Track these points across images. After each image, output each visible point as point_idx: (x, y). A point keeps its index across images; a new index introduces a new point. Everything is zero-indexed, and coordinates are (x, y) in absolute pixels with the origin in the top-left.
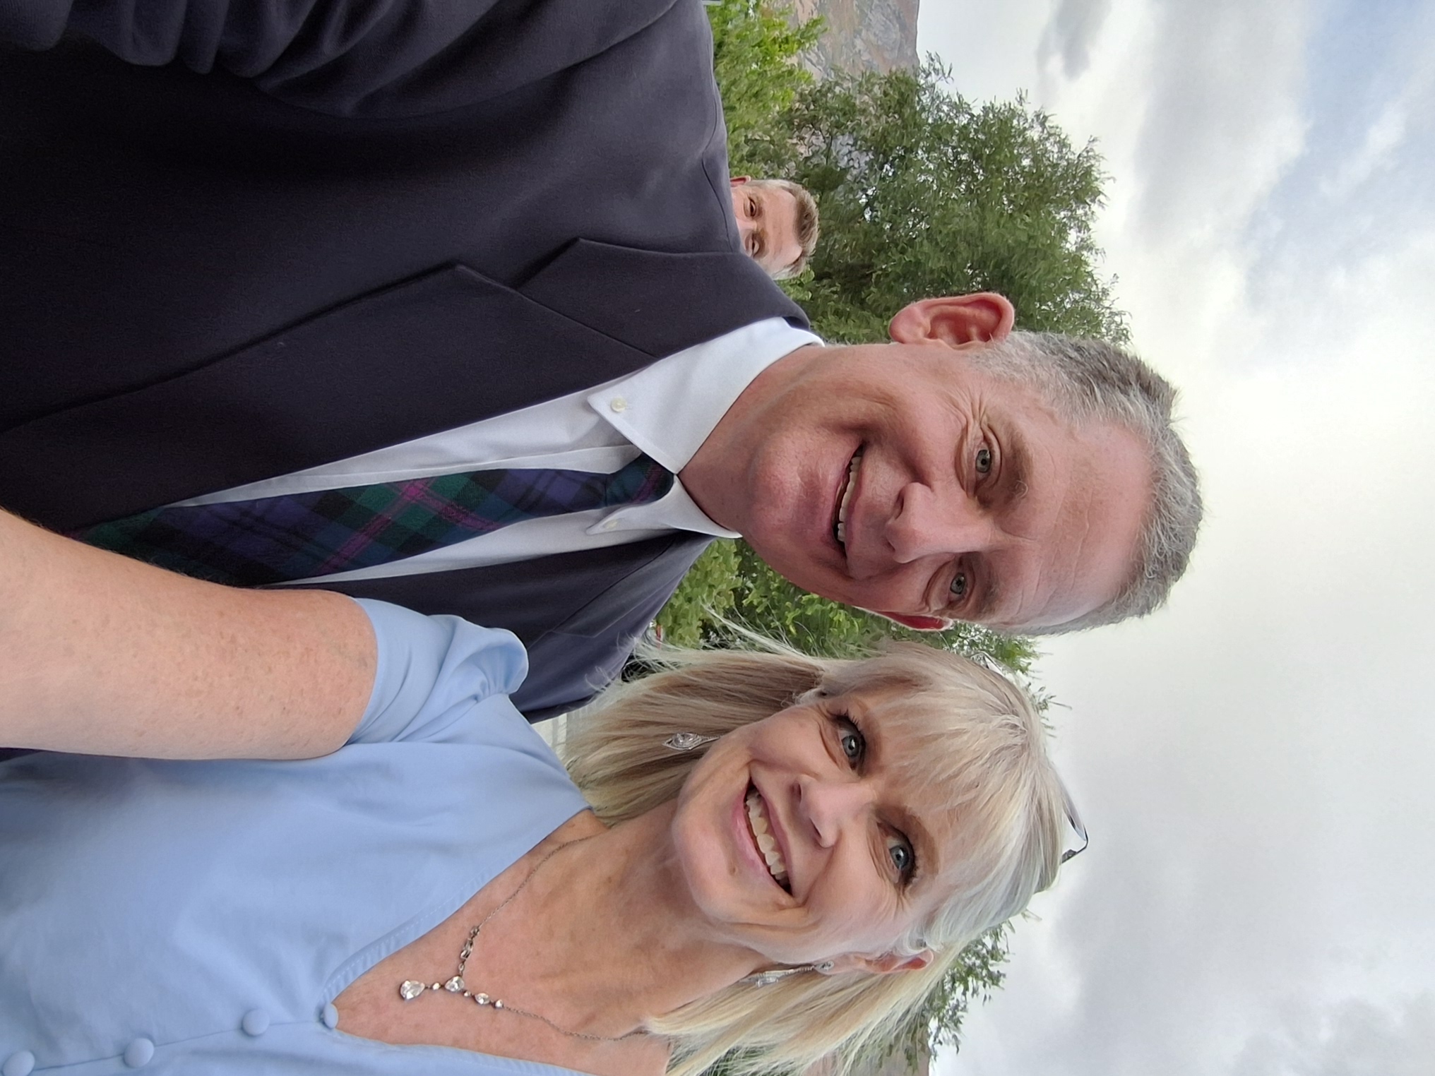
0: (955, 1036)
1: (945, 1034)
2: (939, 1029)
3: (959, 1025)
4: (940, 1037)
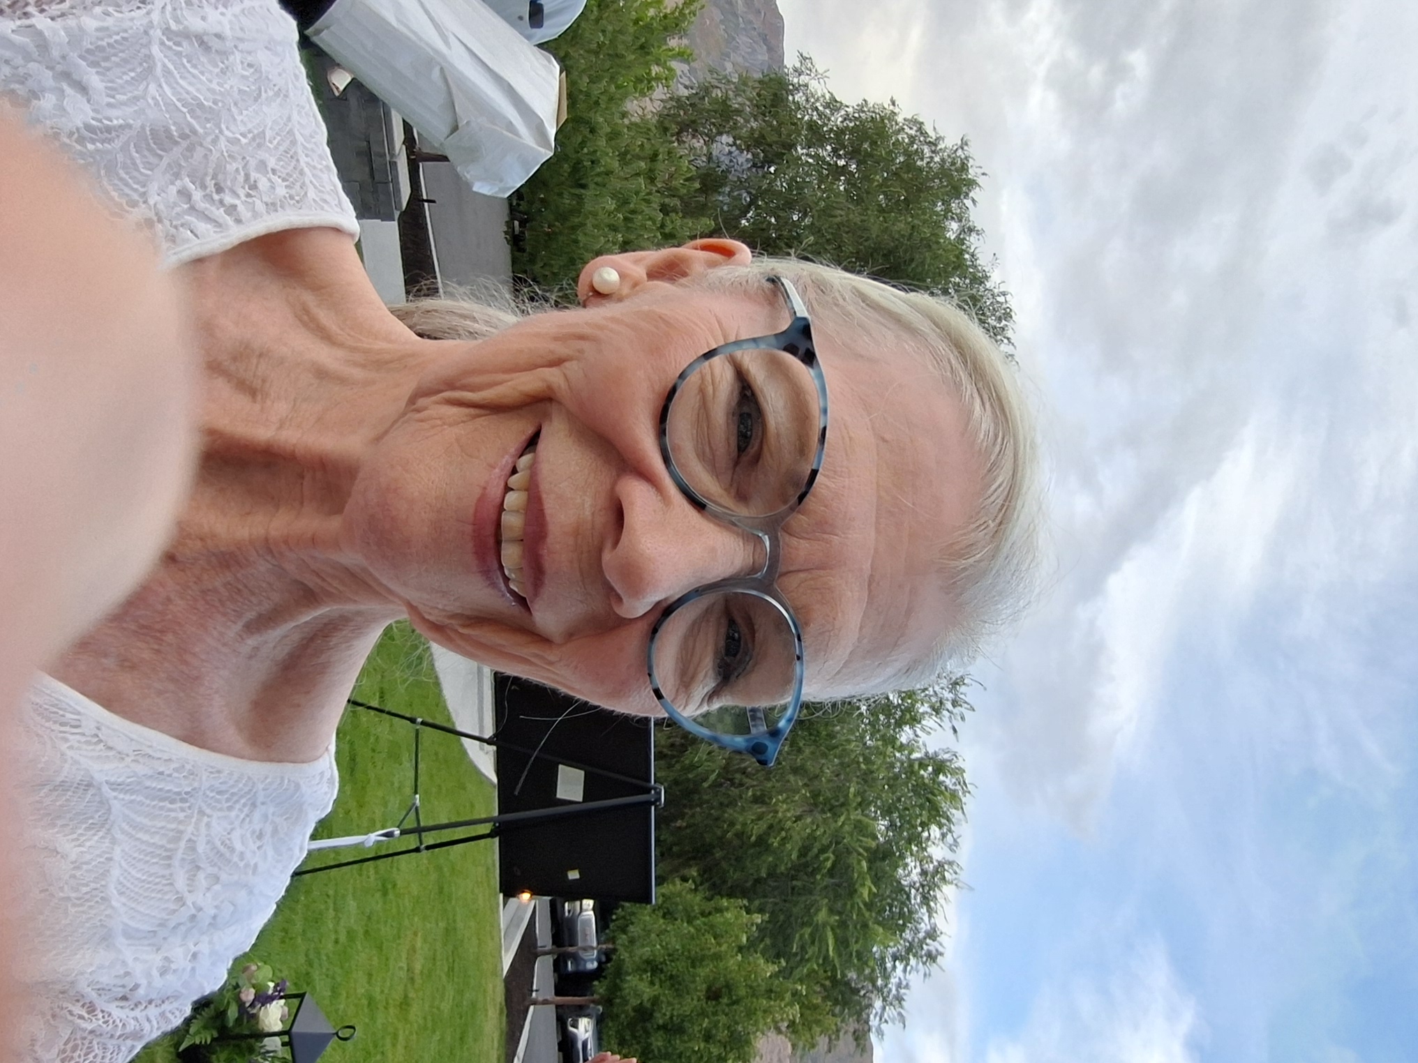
0: (900, 1014)
1: (890, 1012)
2: (884, 1008)
3: (903, 1003)
4: (886, 1016)
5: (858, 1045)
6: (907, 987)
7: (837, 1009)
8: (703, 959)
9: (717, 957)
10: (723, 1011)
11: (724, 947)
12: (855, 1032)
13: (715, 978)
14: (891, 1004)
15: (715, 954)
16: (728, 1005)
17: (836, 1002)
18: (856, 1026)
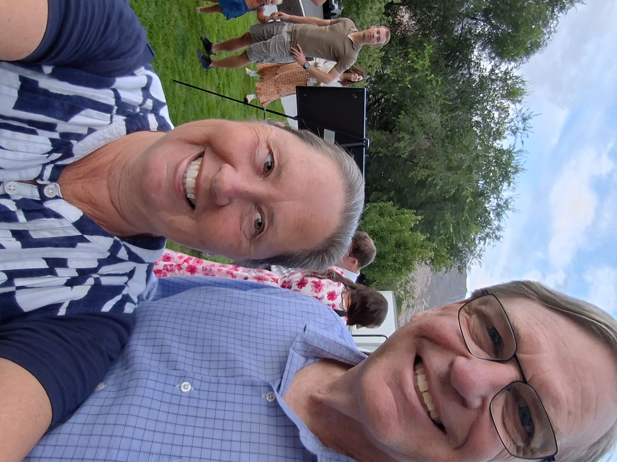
4: (473, 262)
5: (459, 272)
6: (484, 251)
7: (452, 258)
8: (395, 231)
9: (401, 231)
10: (402, 252)
11: (404, 228)
12: (459, 267)
13: (399, 239)
14: (476, 257)
15: (400, 230)
16: (404, 250)
17: (452, 255)
18: (460, 265)
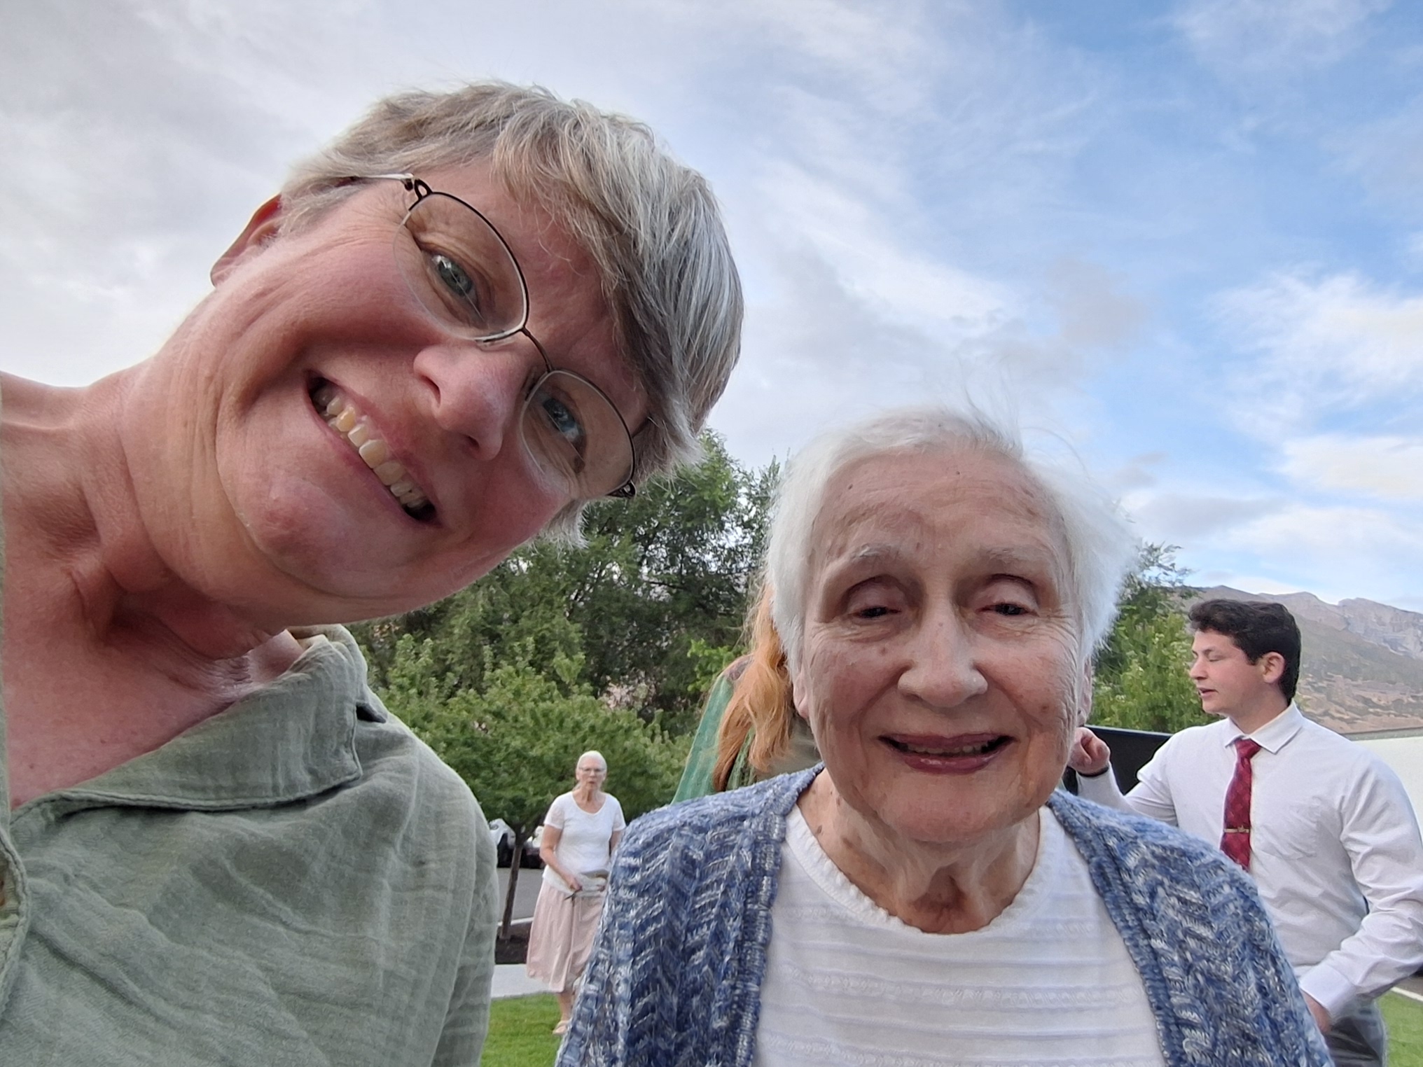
0: (1166, 550)
1: (1164, 559)
2: (1160, 566)
3: (1155, 546)
4: (1167, 565)
7: (1160, 611)
12: (1183, 597)
14: (1157, 557)
17: (1153, 611)
